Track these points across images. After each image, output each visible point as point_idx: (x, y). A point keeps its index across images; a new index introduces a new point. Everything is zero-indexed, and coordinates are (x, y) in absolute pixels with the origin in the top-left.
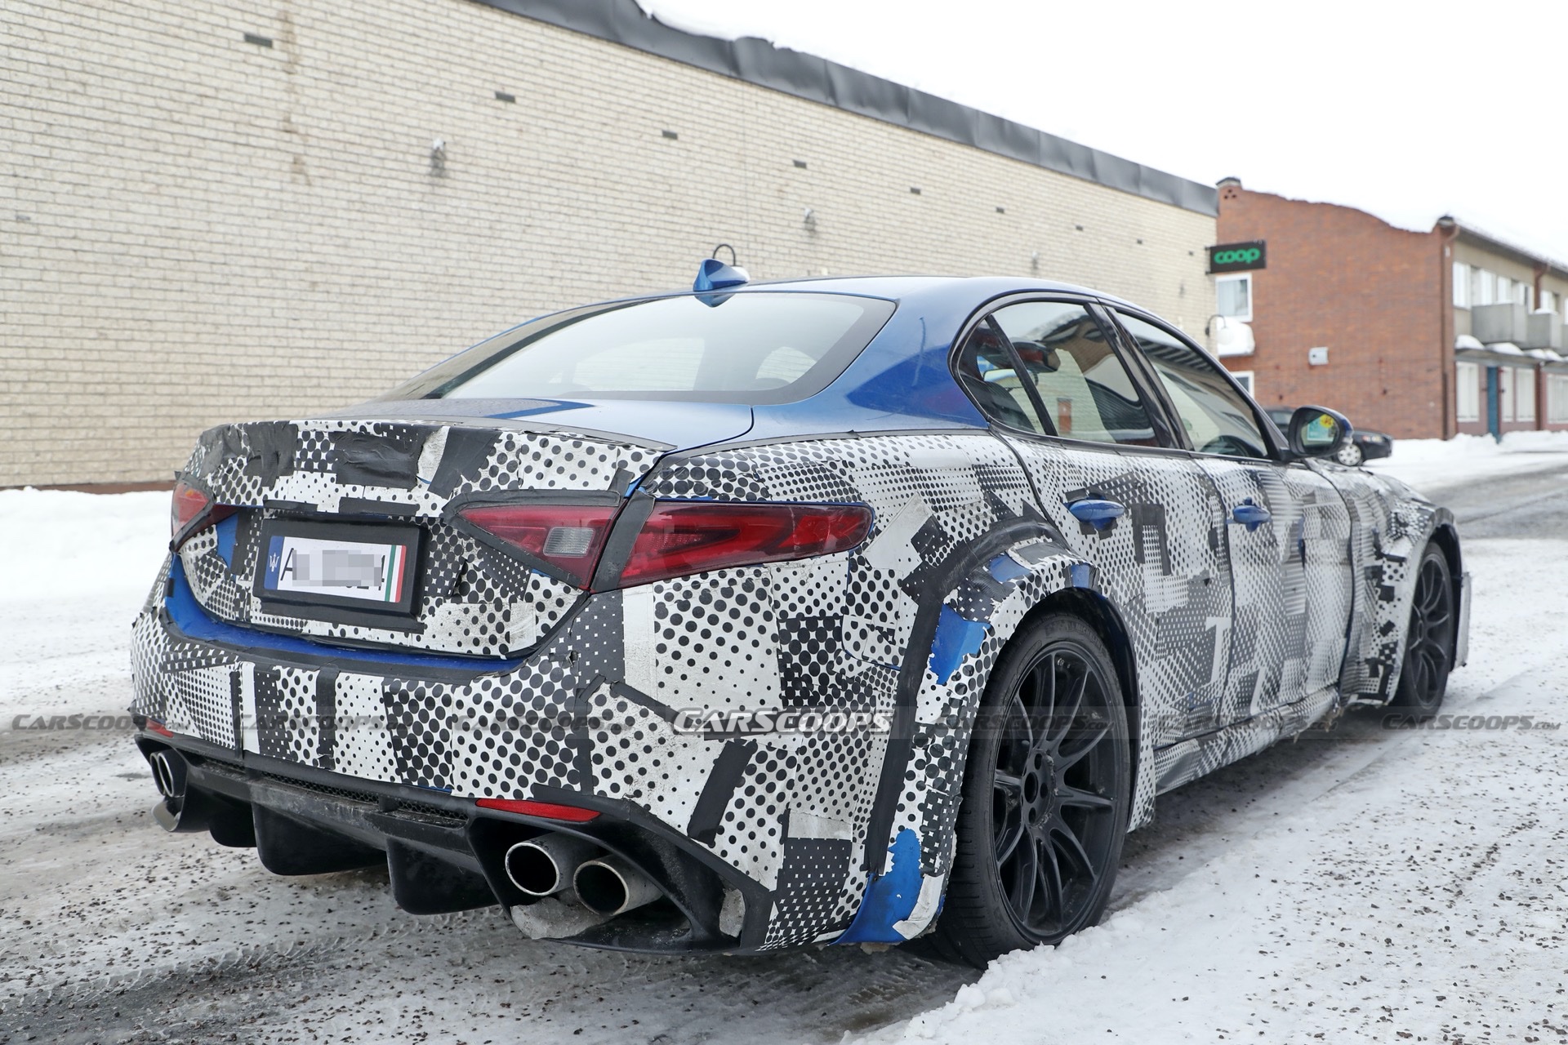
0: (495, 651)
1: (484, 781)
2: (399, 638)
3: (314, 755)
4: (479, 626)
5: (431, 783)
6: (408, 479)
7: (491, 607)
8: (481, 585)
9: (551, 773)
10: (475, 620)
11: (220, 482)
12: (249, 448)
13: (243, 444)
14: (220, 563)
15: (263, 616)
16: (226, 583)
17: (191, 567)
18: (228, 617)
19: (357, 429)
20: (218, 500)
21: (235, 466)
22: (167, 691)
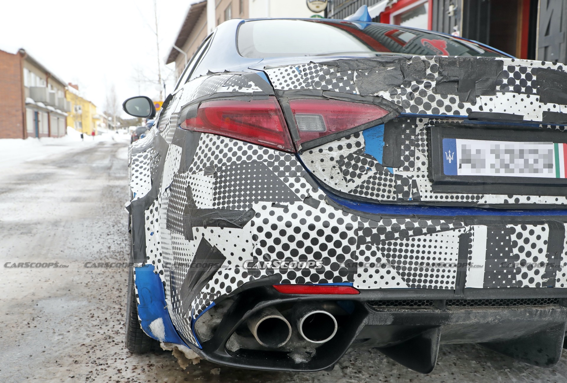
3: (538, 280)
11: (404, 98)
12: (436, 75)
13: (428, 71)
14: (369, 160)
15: (434, 195)
16: (381, 174)
17: (329, 164)
18: (385, 199)
19: (555, 67)
20: (408, 111)
21: (422, 87)
22: (361, 259)
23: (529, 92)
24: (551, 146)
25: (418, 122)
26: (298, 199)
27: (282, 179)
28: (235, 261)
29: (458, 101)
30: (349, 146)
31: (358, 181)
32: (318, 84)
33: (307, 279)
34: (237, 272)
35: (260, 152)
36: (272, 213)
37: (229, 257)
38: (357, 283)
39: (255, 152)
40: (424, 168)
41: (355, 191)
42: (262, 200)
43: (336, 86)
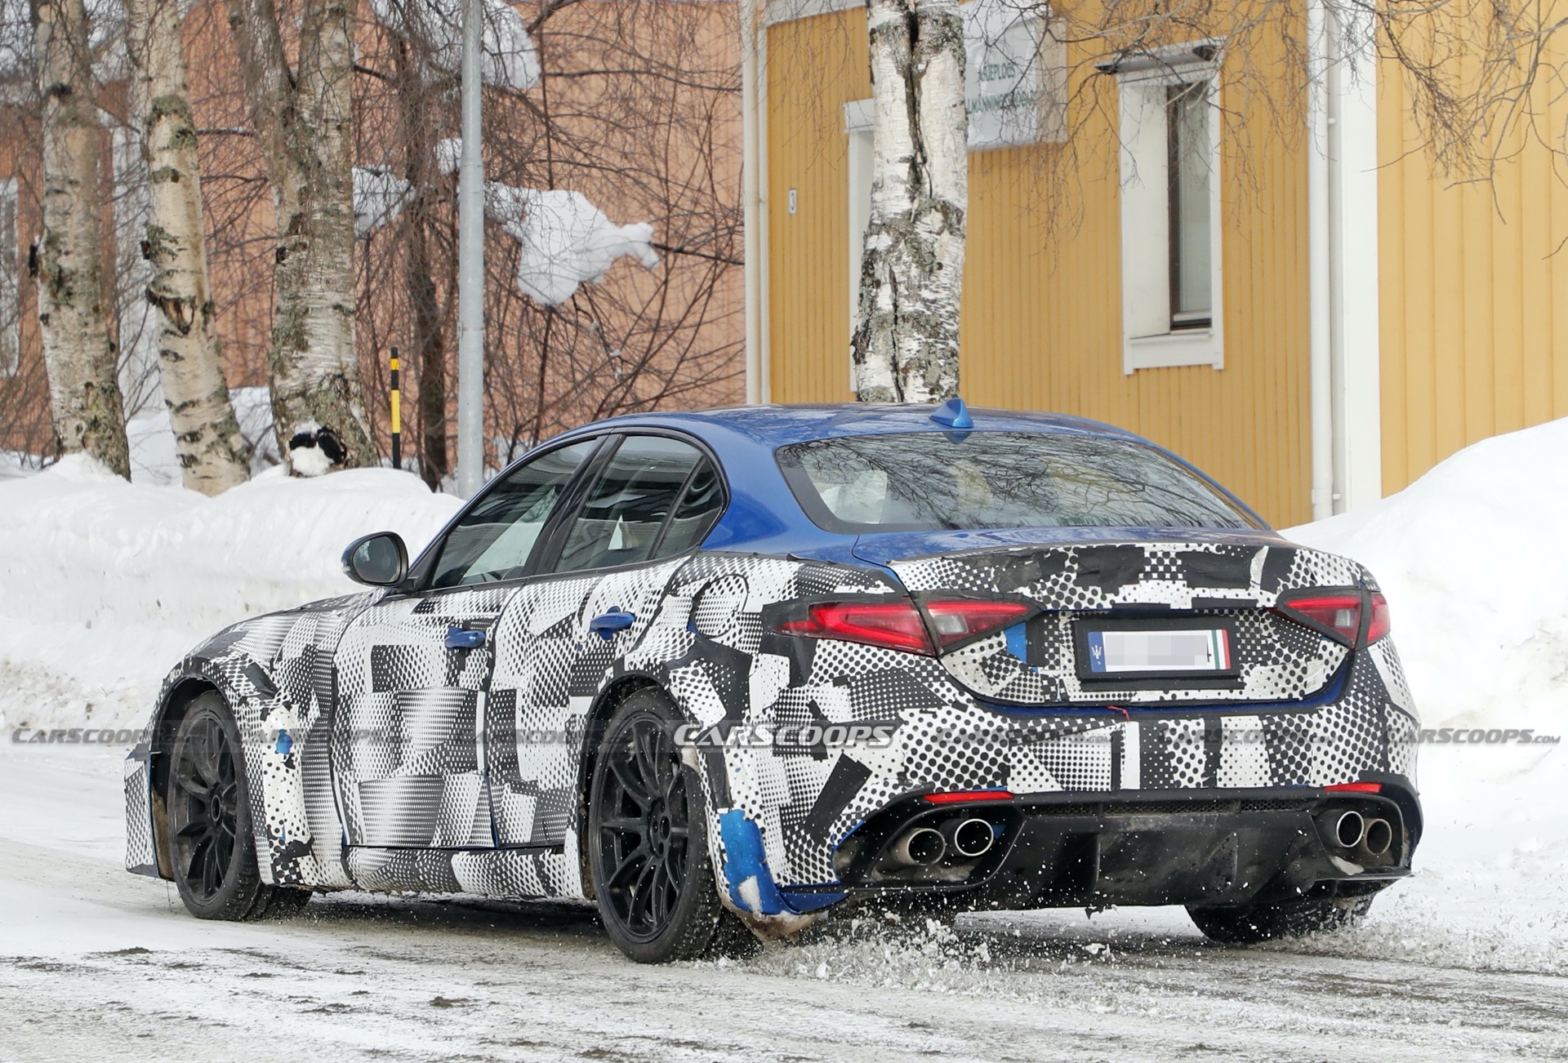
0: (1296, 695)
1: (1331, 774)
2: (1225, 694)
3: (1198, 778)
4: (1284, 679)
5: (1295, 782)
6: (1245, 583)
7: (1290, 666)
8: (1279, 653)
9: (1369, 762)
10: (1280, 676)
11: (1045, 593)
12: (1076, 566)
13: (1067, 563)
14: (1012, 660)
15: (1083, 694)
16: (1026, 674)
17: (972, 667)
18: (1032, 701)
19: (1201, 549)
20: (1049, 607)
21: (1062, 580)
22: (1014, 761)
23: (1174, 578)
24: (1208, 633)
25: (1061, 617)
26: (945, 704)
27: (926, 684)
28: (883, 773)
29: (1100, 593)
30: (991, 646)
31: (1003, 684)
32: (954, 583)
33: (961, 786)
34: (886, 784)
35: (899, 657)
36: (921, 720)
37: (875, 770)
38: (1012, 787)
39: (893, 658)
40: (1071, 667)
41: (1001, 695)
42: (908, 707)
43: (973, 584)
